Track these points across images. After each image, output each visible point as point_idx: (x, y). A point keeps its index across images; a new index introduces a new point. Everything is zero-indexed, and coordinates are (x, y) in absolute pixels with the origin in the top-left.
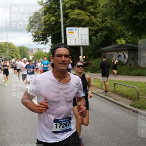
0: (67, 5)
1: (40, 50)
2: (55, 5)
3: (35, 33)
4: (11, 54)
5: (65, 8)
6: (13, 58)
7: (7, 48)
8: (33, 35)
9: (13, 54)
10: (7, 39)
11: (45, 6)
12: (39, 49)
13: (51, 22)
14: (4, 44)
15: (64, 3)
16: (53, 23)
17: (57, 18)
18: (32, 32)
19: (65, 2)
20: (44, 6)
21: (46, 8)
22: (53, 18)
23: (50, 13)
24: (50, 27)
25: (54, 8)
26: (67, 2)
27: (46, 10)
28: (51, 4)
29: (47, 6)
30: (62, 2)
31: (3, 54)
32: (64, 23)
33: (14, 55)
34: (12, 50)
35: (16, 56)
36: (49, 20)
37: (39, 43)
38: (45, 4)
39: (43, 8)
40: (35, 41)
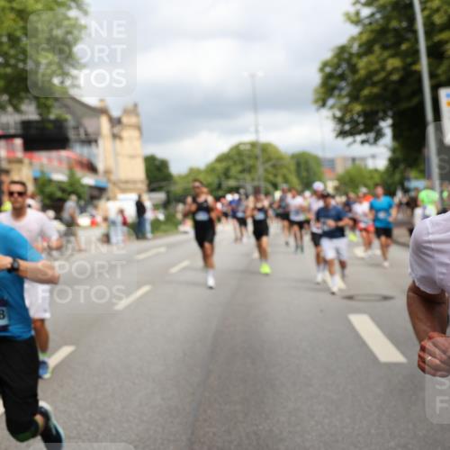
0: (438, 19)
1: (357, 162)
2: (400, 21)
3: (340, 109)
4: (271, 177)
5: (431, 29)
6: (275, 187)
7: (257, 158)
8: (334, 117)
9: (276, 176)
10: (257, 131)
11: (369, 28)
12: (354, 160)
13: (390, 73)
14: (248, 147)
15: (426, 13)
16: (395, 77)
17: (409, 60)
18: (332, 107)
19: (431, 9)
20: (364, 25)
21: (372, 31)
22: (394, 63)
23: (385, 48)
24: (385, 89)
25: (395, 30)
26: (437, 10)
27: (372, 36)
28: (387, 19)
29: (374, 27)
30: (423, 10)
31: (247, 176)
32: (432, 75)
33: (279, 180)
34: (274, 166)
35: (286, 180)
36: (383, 68)
37: (355, 141)
38: (367, 21)
39: (361, 33)
40: (343, 134)
